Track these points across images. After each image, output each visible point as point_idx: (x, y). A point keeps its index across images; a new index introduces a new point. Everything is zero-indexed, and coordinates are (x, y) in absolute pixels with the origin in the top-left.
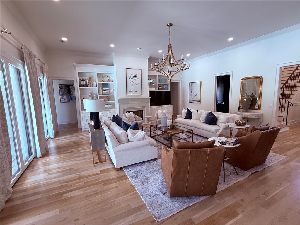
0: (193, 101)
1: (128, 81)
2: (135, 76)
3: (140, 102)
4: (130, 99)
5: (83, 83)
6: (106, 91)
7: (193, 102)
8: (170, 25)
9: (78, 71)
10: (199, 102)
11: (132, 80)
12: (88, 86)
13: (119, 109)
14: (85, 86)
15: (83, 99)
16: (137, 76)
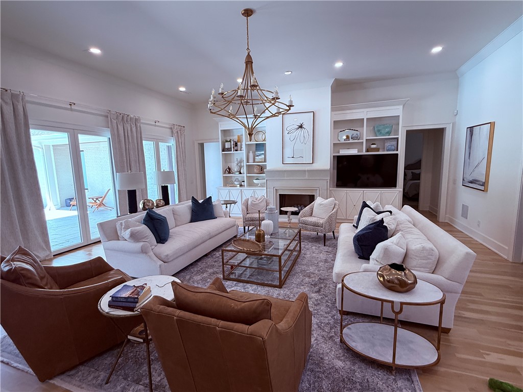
0: (471, 182)
1: (287, 137)
2: (301, 127)
3: (307, 178)
4: (287, 171)
5: (227, 145)
6: (260, 157)
7: (471, 185)
8: (248, 13)
9: (220, 129)
10: (482, 188)
11: (293, 135)
12: (232, 150)
13: (267, 189)
14: (229, 150)
15: (228, 169)
16: (303, 126)
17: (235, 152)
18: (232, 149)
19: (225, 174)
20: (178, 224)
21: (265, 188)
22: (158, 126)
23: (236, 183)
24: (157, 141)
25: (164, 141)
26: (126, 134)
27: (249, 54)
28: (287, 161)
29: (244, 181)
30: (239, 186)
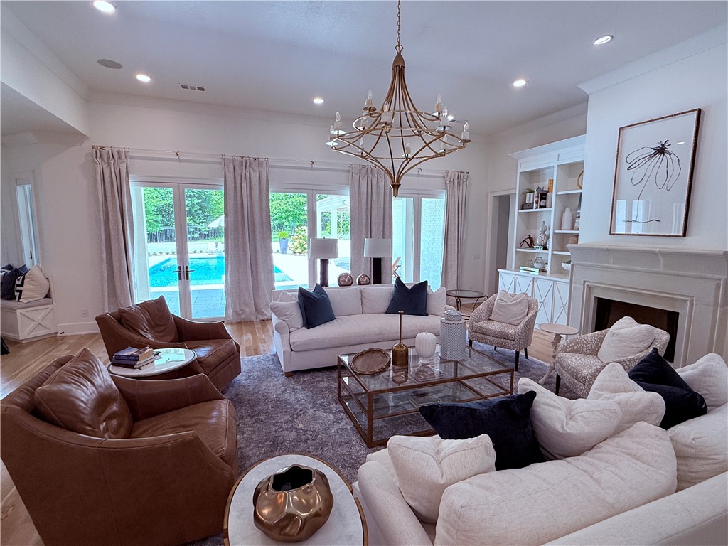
2: (661, 150)
5: (528, 198)
9: (520, 170)
11: (638, 173)
12: (534, 207)
13: (571, 282)
14: (530, 206)
15: (528, 241)
16: (668, 148)
17: (539, 210)
18: (535, 204)
19: (520, 247)
20: (366, 311)
21: (569, 281)
22: (423, 176)
23: (535, 265)
24: (418, 196)
25: (430, 195)
26: (370, 191)
27: (399, 54)
28: (620, 228)
29: (547, 264)
30: (538, 270)
